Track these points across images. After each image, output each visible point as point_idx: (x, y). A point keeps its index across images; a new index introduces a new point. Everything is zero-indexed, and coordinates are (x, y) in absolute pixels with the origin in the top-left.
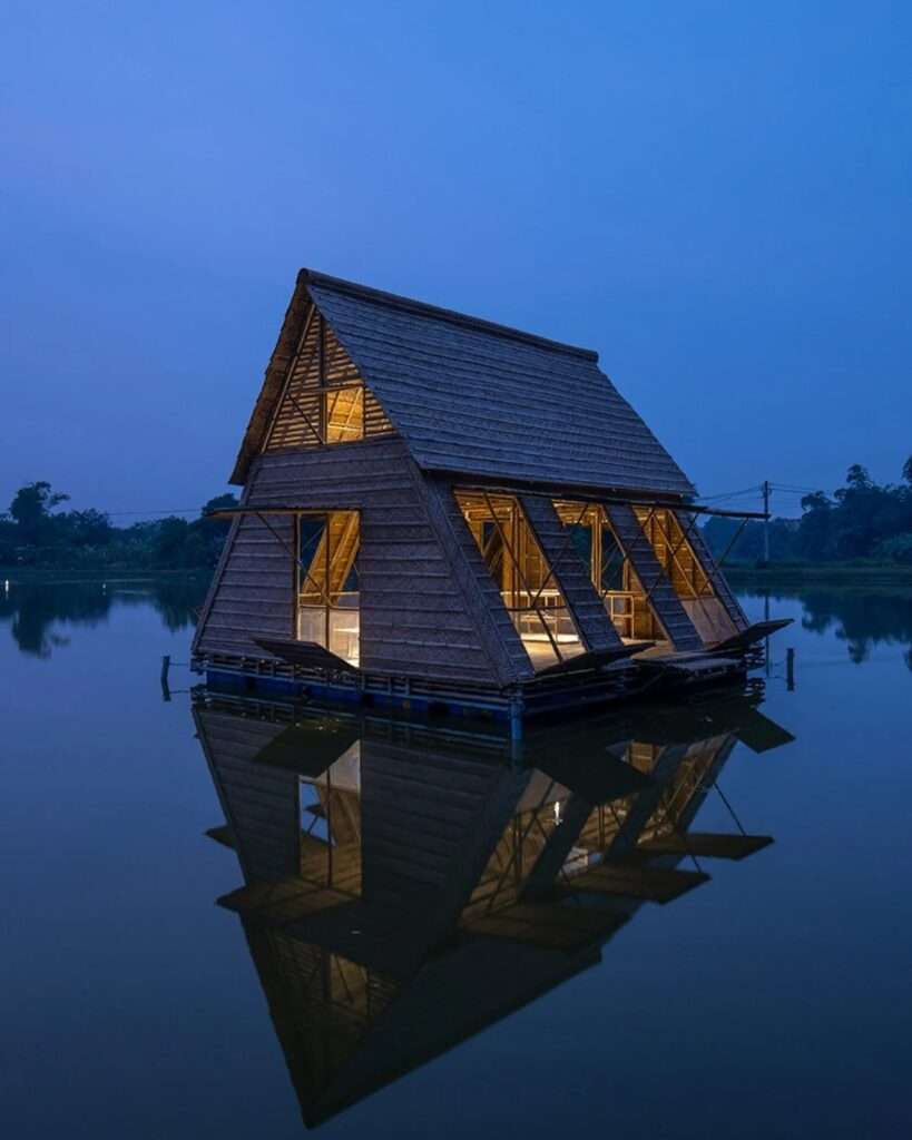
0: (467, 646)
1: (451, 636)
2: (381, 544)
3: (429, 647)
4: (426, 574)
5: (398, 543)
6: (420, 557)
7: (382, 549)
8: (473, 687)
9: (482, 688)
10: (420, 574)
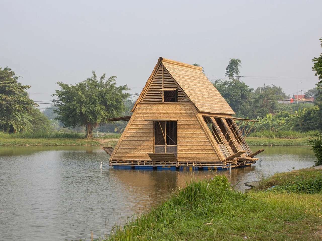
0: (212, 153)
1: (207, 151)
2: (185, 129)
3: (201, 154)
4: (199, 136)
5: (190, 129)
6: (198, 132)
7: (185, 130)
8: (213, 162)
9: (216, 162)
10: (197, 136)
